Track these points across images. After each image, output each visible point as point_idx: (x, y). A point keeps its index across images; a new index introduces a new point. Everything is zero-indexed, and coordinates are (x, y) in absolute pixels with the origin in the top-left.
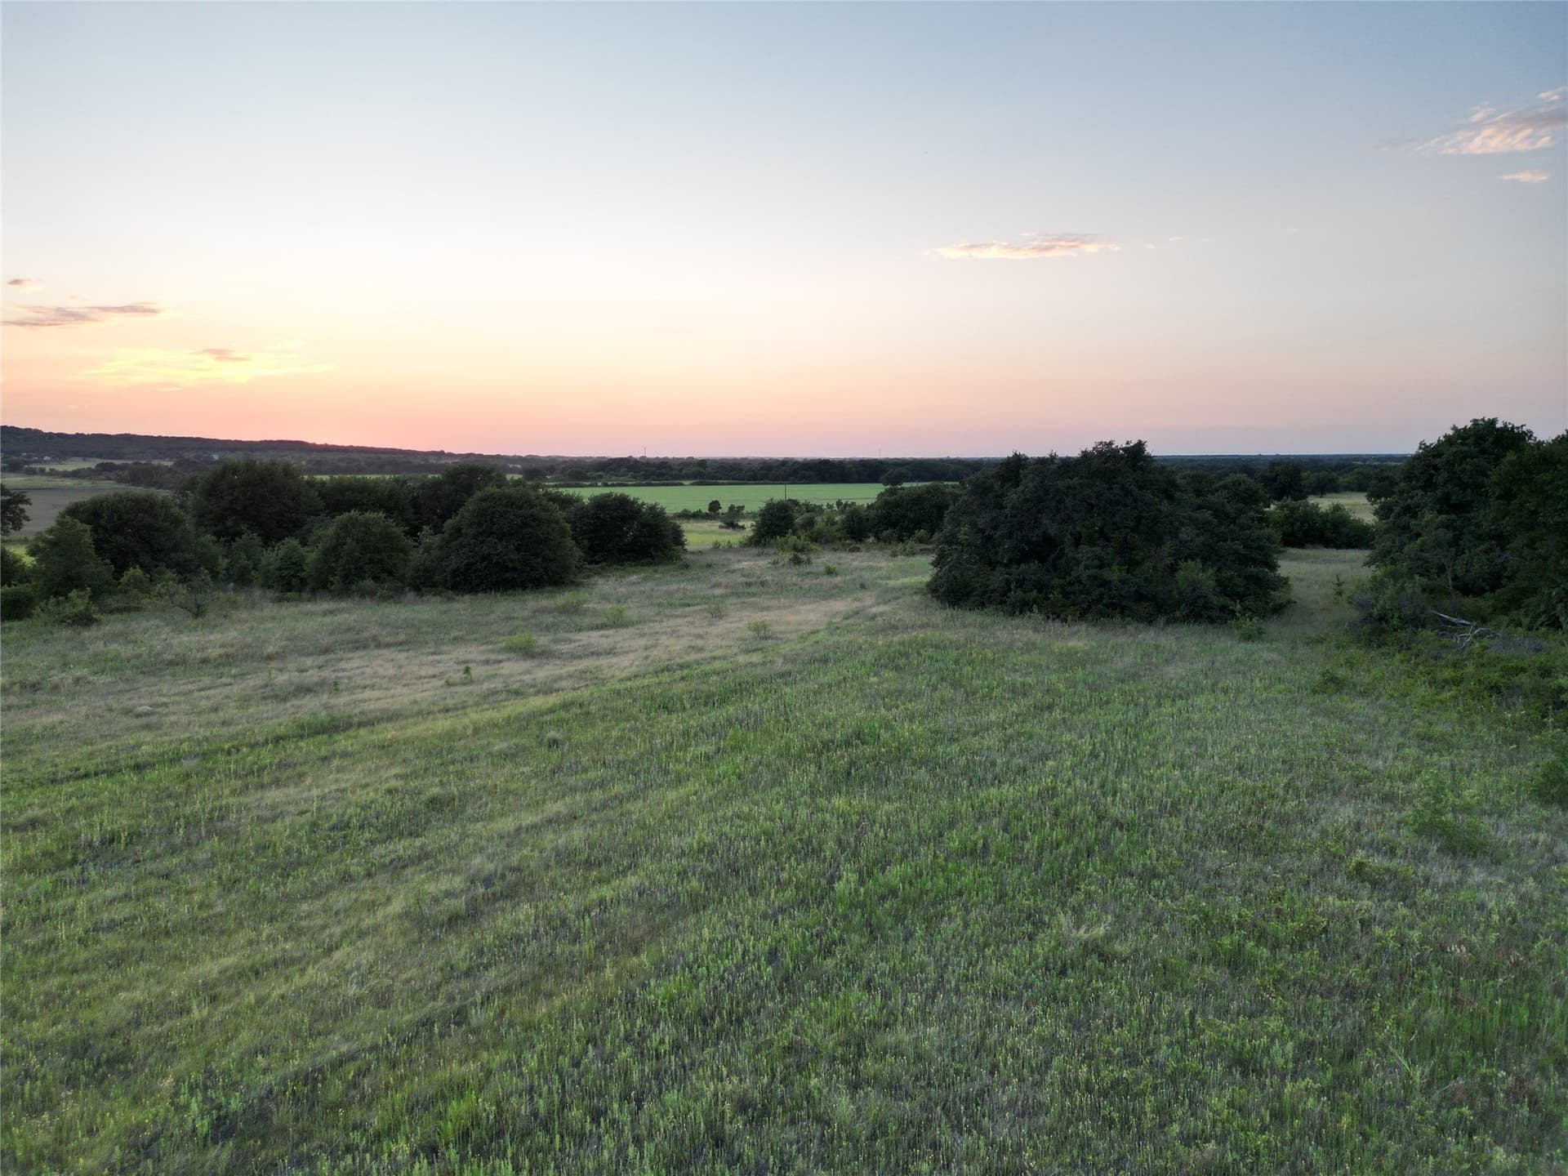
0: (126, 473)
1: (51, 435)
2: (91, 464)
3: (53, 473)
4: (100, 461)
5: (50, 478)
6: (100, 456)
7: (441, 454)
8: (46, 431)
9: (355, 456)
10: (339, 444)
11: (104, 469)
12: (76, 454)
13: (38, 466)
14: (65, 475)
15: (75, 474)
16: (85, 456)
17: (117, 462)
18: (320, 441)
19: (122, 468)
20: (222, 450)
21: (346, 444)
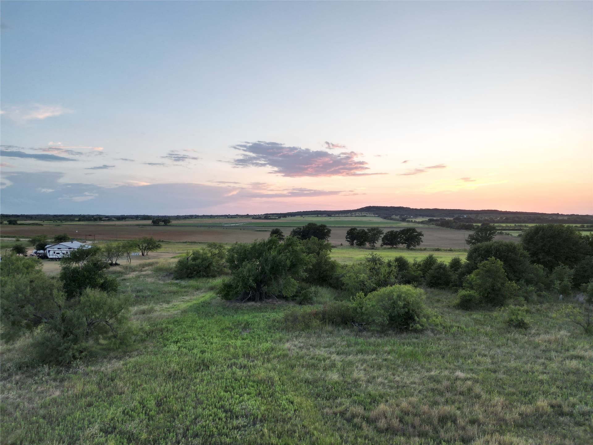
0: (439, 222)
1: (413, 209)
2: (426, 219)
3: (415, 222)
4: (429, 218)
5: (415, 224)
6: (427, 216)
7: (558, 215)
8: (411, 208)
9: (519, 216)
10: (512, 211)
11: (430, 221)
12: (420, 215)
13: (410, 220)
14: (419, 223)
15: (422, 223)
16: (423, 216)
17: (435, 218)
18: (503, 210)
19: (437, 220)
20: (467, 214)
21: (515, 211)
